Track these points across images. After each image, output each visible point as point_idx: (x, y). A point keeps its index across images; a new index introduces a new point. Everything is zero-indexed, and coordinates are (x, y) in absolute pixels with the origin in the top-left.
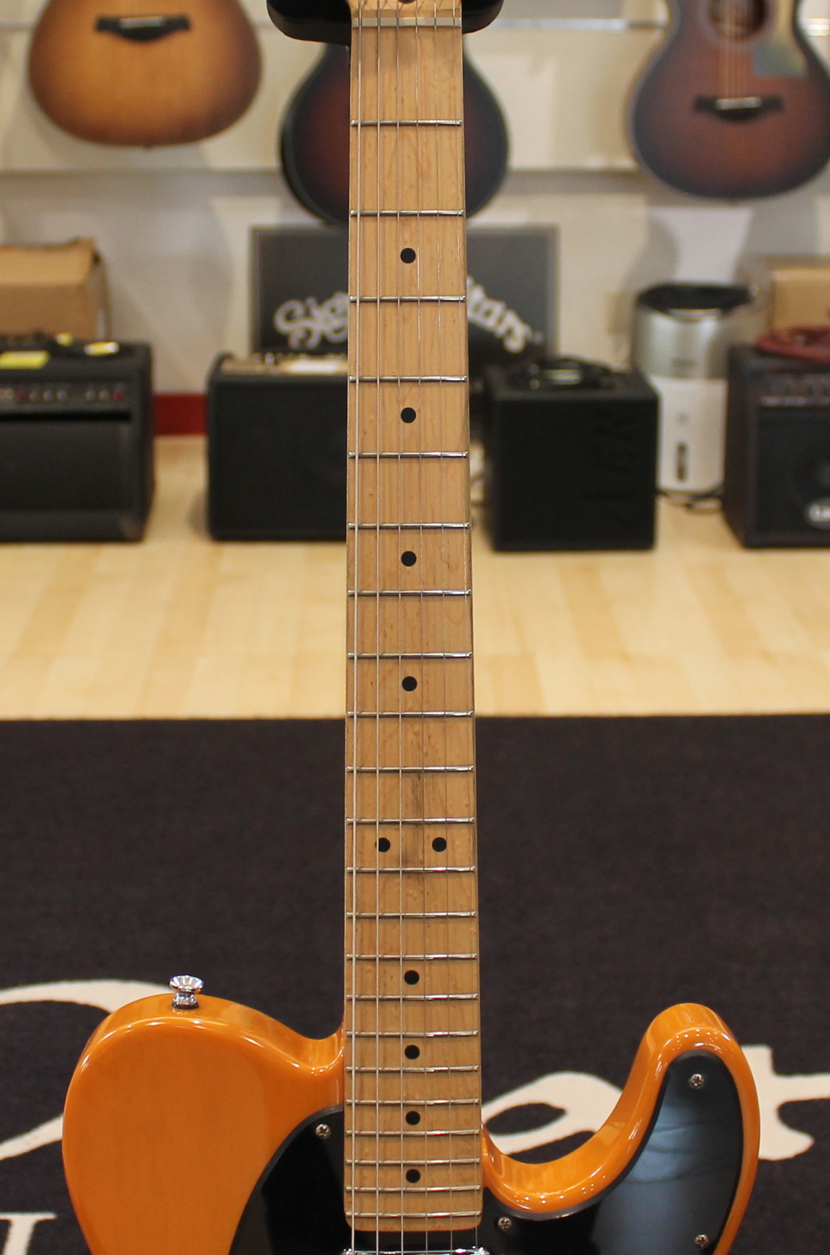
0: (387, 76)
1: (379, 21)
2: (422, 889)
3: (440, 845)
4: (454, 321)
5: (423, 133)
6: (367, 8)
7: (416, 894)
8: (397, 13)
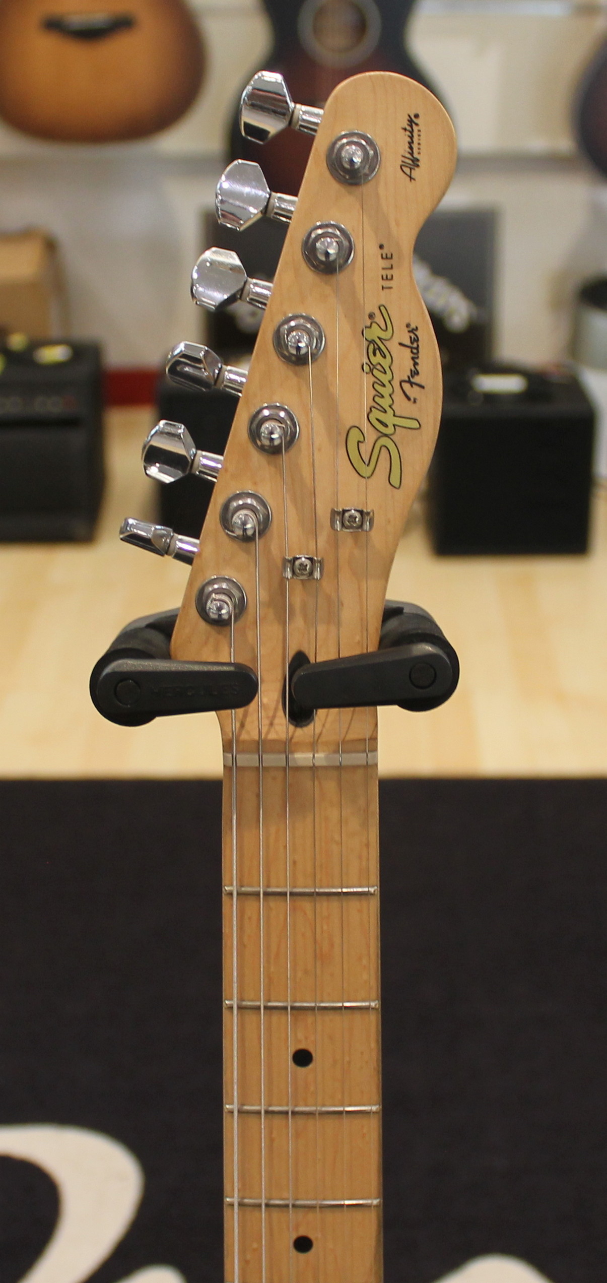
0: (273, 830)
1: (260, 760)
4: (364, 1135)
5: (323, 906)
6: (244, 736)
8: (287, 747)
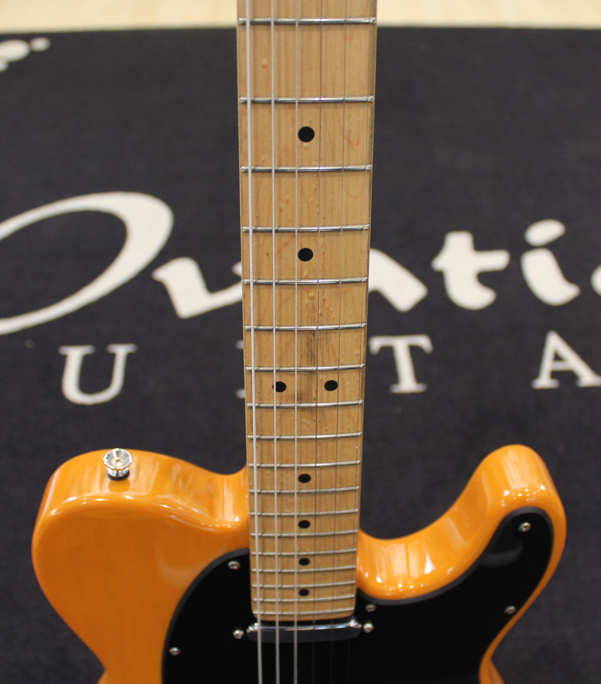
2: (314, 418)
3: (331, 386)
7: (309, 422)
